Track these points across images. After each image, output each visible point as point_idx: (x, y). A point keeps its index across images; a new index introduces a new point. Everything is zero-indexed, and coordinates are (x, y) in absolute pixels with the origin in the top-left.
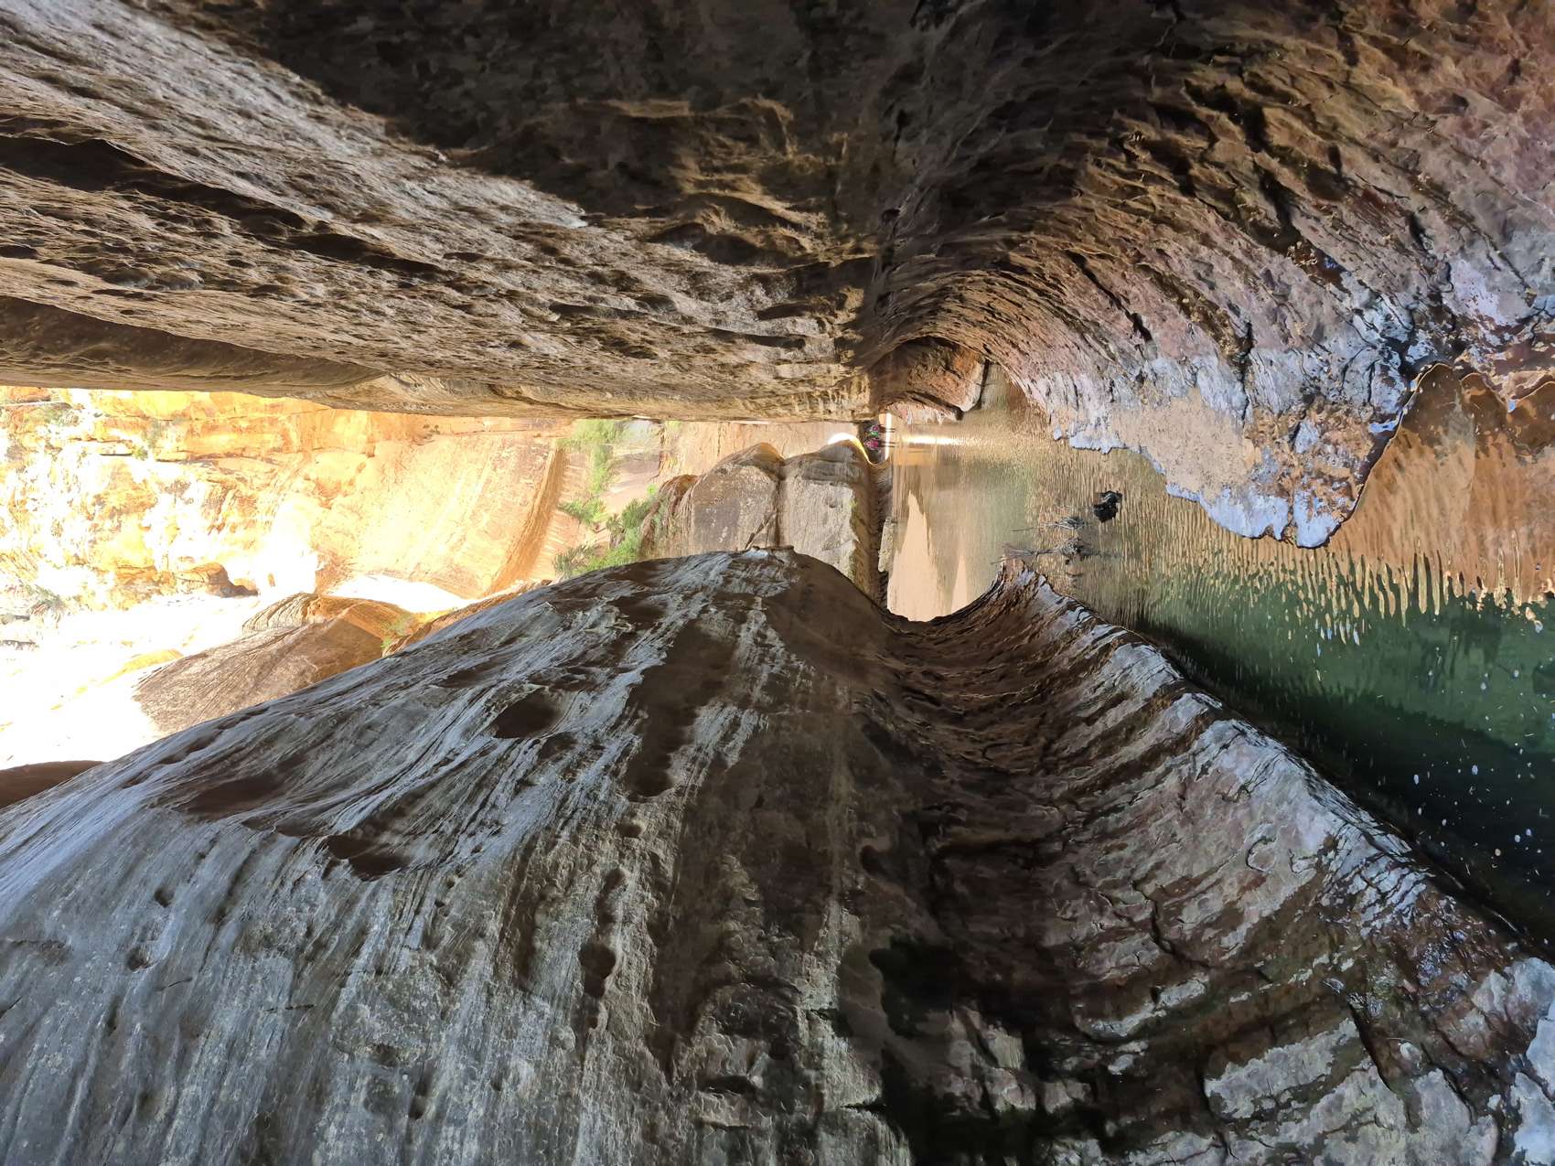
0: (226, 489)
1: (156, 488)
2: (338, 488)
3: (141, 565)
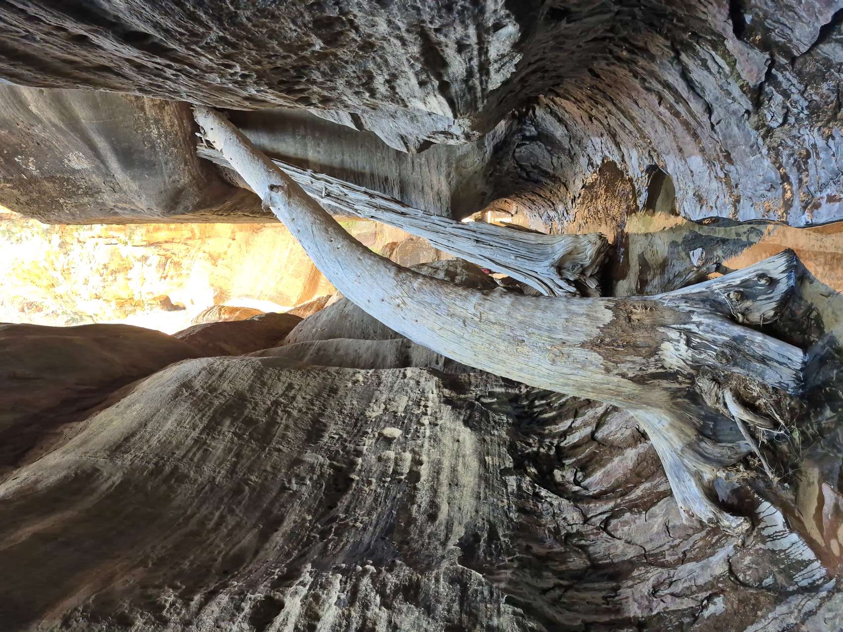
0: (167, 259)
1: (133, 260)
2: (219, 256)
3: (127, 297)
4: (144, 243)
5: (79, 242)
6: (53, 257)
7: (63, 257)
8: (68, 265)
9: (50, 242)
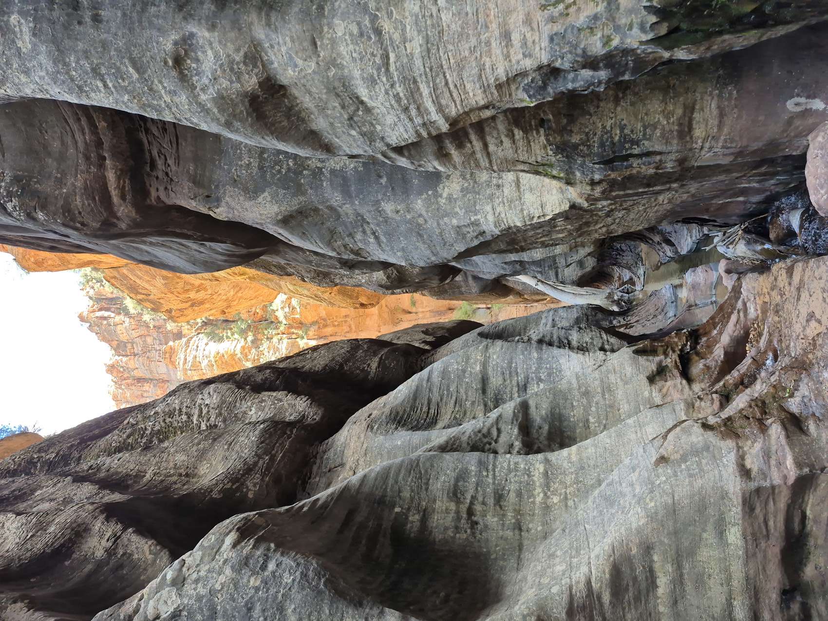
4: (316, 337)
5: (268, 338)
6: (247, 351)
7: (253, 350)
8: (258, 356)
9: (245, 339)
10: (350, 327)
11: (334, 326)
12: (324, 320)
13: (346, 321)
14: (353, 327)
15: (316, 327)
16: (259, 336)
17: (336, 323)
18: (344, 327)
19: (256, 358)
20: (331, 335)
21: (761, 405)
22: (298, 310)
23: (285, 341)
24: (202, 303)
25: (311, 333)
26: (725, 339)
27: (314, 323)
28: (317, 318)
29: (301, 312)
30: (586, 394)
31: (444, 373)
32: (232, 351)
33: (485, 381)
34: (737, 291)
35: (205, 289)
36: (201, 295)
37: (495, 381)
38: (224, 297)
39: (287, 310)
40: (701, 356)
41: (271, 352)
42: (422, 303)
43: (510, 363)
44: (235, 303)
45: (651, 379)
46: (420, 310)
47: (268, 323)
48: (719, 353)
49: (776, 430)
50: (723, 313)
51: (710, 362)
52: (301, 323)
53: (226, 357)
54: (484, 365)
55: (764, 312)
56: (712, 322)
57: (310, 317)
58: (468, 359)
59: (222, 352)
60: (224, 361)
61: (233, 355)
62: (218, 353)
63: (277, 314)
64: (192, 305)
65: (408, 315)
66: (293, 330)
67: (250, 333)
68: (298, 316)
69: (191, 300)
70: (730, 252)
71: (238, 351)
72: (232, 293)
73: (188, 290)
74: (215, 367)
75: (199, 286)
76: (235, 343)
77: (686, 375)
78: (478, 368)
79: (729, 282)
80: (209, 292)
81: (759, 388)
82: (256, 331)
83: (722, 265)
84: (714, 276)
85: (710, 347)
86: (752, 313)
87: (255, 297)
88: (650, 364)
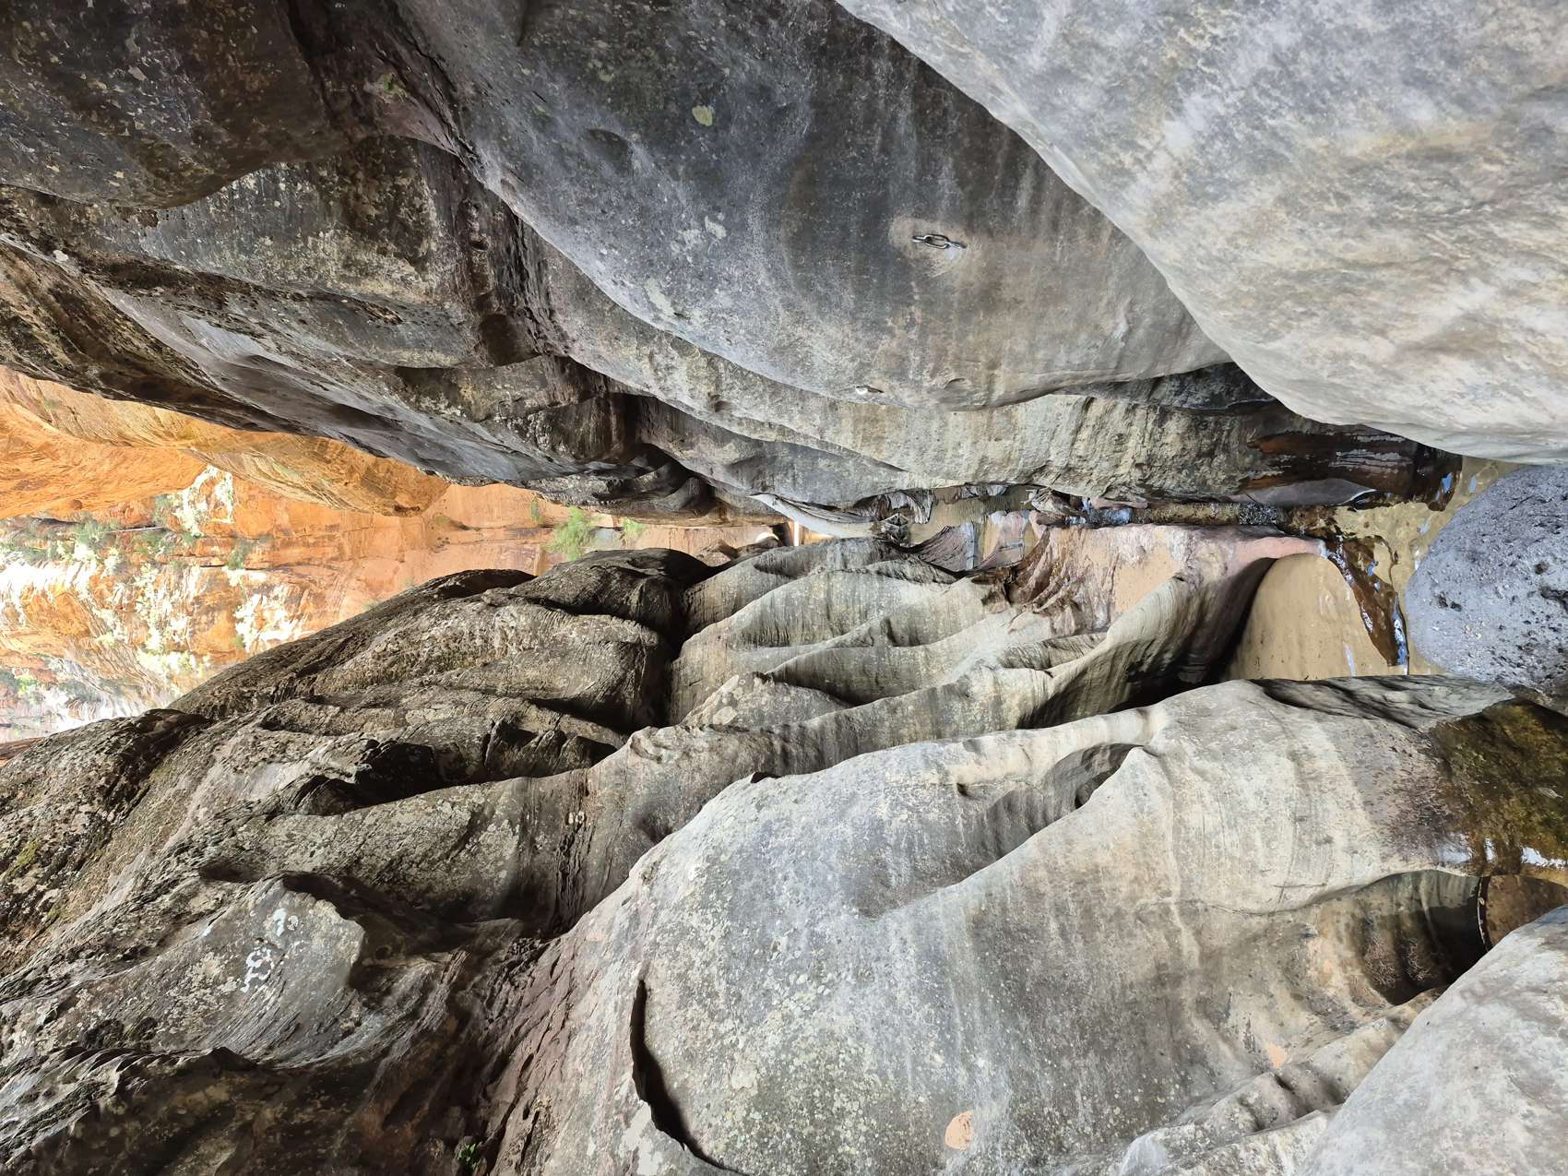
4: (267, 565)
5: (154, 563)
6: (103, 586)
7: (120, 587)
8: (130, 597)
9: (101, 561)
10: (340, 547)
11: (307, 545)
12: (285, 532)
13: (331, 538)
14: (347, 550)
15: (266, 546)
16: (134, 558)
17: (311, 540)
18: (328, 550)
19: (125, 601)
20: (299, 564)
21: (1062, 601)
22: (230, 508)
23: (196, 571)
24: (43, 482)
25: (255, 557)
26: (1037, 573)
27: (259, 538)
28: (269, 527)
29: (234, 514)
30: (936, 613)
31: (788, 600)
32: (68, 585)
33: (828, 607)
34: (1046, 539)
35: (54, 456)
36: (43, 467)
37: (838, 607)
38: (90, 475)
39: (202, 506)
40: (1019, 585)
41: (162, 592)
42: (491, 511)
43: (854, 591)
44: (110, 487)
45: (985, 602)
46: (487, 524)
47: (155, 533)
48: (1032, 582)
49: (1068, 610)
50: (1036, 554)
51: (1025, 589)
52: (233, 536)
53: (51, 596)
54: (828, 593)
55: (1064, 555)
56: (1026, 561)
57: (255, 525)
58: (811, 587)
59: (39, 587)
60: (45, 605)
61: (69, 596)
62: (32, 589)
63: (178, 513)
64: (21, 487)
65: (461, 535)
66: (216, 549)
67: (113, 551)
68: (228, 521)
69: (22, 476)
70: (1040, 507)
71: (82, 585)
72: (106, 467)
73: (15, 456)
74: (22, 617)
75: (41, 448)
76: (73, 569)
77: (1009, 599)
78: (822, 596)
79: (1039, 531)
80: (63, 461)
81: (1061, 593)
82: (127, 545)
83: (1033, 516)
84: (1024, 522)
85: (1026, 579)
86: (1056, 555)
87: (153, 478)
88: (983, 590)
